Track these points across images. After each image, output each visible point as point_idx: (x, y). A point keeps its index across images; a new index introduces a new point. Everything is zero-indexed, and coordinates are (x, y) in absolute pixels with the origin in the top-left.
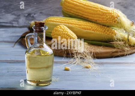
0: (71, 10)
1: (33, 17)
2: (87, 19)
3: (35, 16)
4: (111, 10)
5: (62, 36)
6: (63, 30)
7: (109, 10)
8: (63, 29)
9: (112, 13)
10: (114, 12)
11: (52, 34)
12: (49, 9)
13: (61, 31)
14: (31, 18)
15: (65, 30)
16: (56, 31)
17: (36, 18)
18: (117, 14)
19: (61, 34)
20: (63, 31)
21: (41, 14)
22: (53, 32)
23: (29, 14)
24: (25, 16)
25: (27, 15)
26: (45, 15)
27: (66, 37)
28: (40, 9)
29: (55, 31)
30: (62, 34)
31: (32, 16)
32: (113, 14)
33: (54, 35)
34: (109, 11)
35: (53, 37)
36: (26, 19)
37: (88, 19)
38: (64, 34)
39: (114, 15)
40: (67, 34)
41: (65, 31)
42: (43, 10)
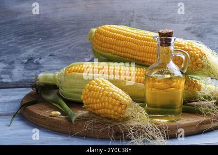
0: (110, 48)
1: (37, 63)
2: (143, 64)
3: (40, 61)
4: (187, 43)
5: (102, 99)
6: (103, 89)
7: (183, 44)
8: (104, 87)
9: (191, 50)
10: (193, 48)
11: (82, 97)
12: (66, 48)
13: (101, 89)
14: (33, 66)
15: (107, 88)
16: (90, 91)
17: (44, 65)
18: (200, 50)
19: (101, 96)
20: (104, 91)
21: (51, 58)
22: (83, 93)
23: (30, 60)
24: (22, 63)
25: (26, 61)
26: (59, 58)
27: (112, 101)
28: (49, 48)
29: (88, 90)
30: (103, 96)
31: (35, 61)
32: (193, 51)
33: (88, 98)
34: (184, 46)
35: (84, 102)
36: (25, 68)
37: (145, 63)
38: (107, 95)
39: (195, 52)
40: (113, 96)
41: (109, 90)
42: (55, 49)
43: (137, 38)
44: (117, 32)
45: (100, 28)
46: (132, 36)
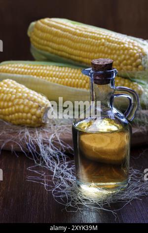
43: (75, 34)
44: (55, 27)
45: (39, 22)
46: (70, 32)
